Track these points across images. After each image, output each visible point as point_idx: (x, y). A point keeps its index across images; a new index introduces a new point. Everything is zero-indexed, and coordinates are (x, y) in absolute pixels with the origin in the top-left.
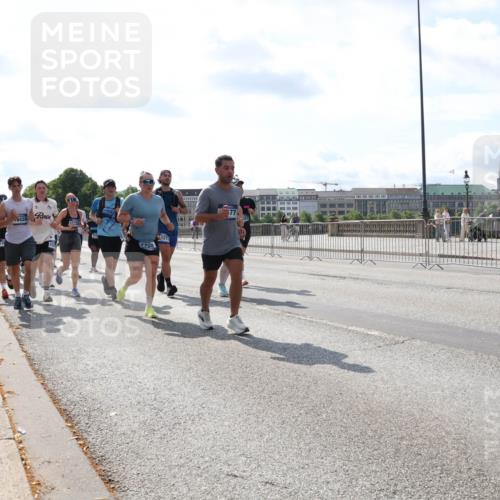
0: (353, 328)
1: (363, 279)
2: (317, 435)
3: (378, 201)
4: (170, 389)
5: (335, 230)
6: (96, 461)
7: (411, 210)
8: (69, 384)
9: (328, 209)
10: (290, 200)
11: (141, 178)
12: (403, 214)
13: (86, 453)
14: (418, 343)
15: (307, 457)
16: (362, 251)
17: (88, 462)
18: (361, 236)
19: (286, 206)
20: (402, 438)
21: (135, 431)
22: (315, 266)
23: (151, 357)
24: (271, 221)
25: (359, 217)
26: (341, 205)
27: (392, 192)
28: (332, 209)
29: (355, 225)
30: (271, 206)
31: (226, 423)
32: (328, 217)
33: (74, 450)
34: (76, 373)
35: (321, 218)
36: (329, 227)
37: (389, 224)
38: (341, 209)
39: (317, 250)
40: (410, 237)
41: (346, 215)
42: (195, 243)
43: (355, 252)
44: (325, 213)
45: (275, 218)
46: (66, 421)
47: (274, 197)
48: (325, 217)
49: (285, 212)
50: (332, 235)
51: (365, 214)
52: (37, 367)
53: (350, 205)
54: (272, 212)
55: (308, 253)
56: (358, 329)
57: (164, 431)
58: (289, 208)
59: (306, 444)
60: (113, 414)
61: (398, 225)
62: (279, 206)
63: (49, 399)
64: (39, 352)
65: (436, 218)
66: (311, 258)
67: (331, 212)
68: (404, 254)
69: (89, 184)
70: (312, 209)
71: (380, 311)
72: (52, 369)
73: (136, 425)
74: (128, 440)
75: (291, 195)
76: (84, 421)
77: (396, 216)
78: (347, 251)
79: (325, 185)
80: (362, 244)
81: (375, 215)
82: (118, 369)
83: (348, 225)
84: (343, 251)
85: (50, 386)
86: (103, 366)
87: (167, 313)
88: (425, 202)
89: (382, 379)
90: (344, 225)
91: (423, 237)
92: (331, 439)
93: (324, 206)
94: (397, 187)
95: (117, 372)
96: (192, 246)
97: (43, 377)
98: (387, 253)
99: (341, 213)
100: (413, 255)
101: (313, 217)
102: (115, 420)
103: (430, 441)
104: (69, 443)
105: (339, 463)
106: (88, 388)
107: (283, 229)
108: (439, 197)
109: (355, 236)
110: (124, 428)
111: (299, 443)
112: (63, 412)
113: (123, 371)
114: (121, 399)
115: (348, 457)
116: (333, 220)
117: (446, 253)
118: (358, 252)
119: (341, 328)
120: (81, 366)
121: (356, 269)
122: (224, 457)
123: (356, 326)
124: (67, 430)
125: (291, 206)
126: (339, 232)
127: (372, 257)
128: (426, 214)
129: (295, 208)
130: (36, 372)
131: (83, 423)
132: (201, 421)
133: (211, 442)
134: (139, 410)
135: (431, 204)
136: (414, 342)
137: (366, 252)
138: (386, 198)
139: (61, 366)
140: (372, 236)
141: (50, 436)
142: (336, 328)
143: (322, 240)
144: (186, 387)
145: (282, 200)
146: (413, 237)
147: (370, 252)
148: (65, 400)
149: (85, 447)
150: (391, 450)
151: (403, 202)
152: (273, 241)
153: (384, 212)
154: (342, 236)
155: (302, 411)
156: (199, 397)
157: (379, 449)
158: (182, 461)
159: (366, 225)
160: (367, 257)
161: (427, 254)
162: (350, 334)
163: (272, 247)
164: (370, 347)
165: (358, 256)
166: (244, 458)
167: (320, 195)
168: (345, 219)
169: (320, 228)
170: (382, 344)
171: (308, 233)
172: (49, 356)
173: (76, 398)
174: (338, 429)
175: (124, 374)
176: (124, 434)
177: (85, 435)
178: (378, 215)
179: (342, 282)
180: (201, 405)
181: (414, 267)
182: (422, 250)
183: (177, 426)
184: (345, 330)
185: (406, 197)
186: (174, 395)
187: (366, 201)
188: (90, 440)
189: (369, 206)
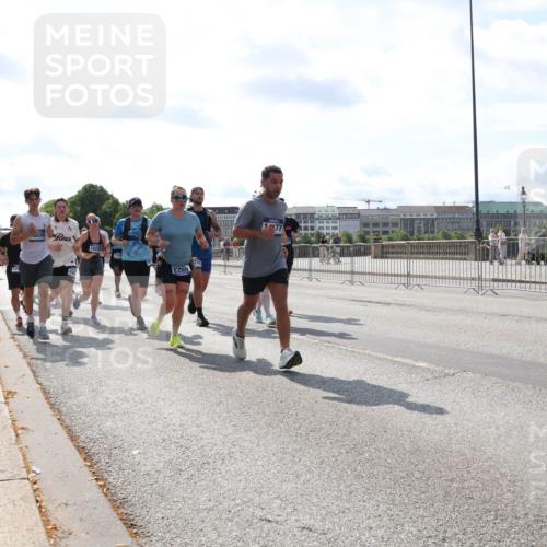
0: (399, 359)
1: (409, 306)
2: (359, 476)
3: (427, 220)
4: (198, 426)
5: (379, 251)
6: (117, 504)
7: (462, 230)
8: (87, 419)
9: (371, 229)
10: (329, 218)
11: (173, 193)
12: (453, 234)
13: (106, 495)
14: (470, 375)
15: (348, 501)
16: (408, 275)
17: (108, 504)
18: (407, 258)
19: (325, 225)
20: (452, 480)
21: (159, 472)
22: (357, 291)
23: (177, 390)
24: (309, 242)
25: (405, 238)
26: (386, 225)
27: (442, 210)
28: (375, 229)
29: (402, 246)
30: (309, 225)
31: (260, 463)
32: (371, 237)
33: (93, 492)
34: (96, 408)
35: (363, 239)
36: (373, 248)
37: (439, 246)
38: (386, 229)
39: (358, 273)
40: (461, 259)
41: (391, 235)
42: (226, 266)
43: (401, 275)
44: (367, 233)
45: (313, 239)
46: (85, 459)
47: (312, 215)
48: (367, 237)
49: (325, 232)
50: (376, 257)
51: (412, 234)
52: (53, 401)
53: (395, 225)
54: (309, 232)
55: (348, 277)
56: (405, 361)
57: (191, 471)
58: (327, 228)
59: (347, 487)
60: (135, 452)
61: (448, 246)
62: (317, 225)
63: (66, 436)
64: (55, 384)
65: (490, 238)
66: (352, 282)
68: (454, 278)
69: (111, 201)
70: (354, 228)
71: (428, 341)
72: (70, 403)
73: (161, 465)
74: (152, 481)
75: (330, 213)
76: (104, 460)
77: (446, 236)
78: (392, 275)
79: (368, 202)
80: (408, 267)
81: (422, 235)
82: (142, 403)
83: (393, 246)
84: (388, 274)
85: (67, 422)
86: (125, 400)
87: (199, 344)
88: (478, 221)
90: (389, 246)
91: (476, 260)
92: (373, 481)
93: (366, 225)
95: (140, 406)
96: (222, 269)
97: (59, 411)
98: (432, 277)
99: (385, 233)
100: (464, 279)
101: (355, 237)
102: (138, 459)
103: (483, 484)
104: (88, 484)
105: (382, 507)
106: (109, 424)
107: (322, 250)
108: (493, 216)
109: (401, 258)
110: (148, 468)
111: (339, 485)
112: (81, 450)
113: (147, 405)
114: (144, 436)
115: (393, 500)
116: (376, 240)
117: (500, 277)
118: (404, 275)
119: (386, 359)
121: (402, 294)
122: (257, 499)
123: (403, 357)
124: (86, 470)
125: (331, 225)
126: (384, 253)
127: (420, 281)
128: (479, 234)
129: (335, 228)
130: (52, 406)
131: (103, 462)
132: (232, 461)
133: (243, 483)
134: (164, 448)
135: (484, 223)
136: (465, 374)
137: (413, 276)
138: (435, 216)
139: (79, 399)
140: (420, 258)
141: (67, 476)
142: (380, 359)
143: (364, 263)
144: (215, 422)
145: (321, 219)
146: (465, 259)
147: (416, 276)
148: (83, 437)
149: (105, 488)
150: (441, 493)
151: (453, 221)
152: (310, 263)
153: (433, 232)
154: (387, 258)
155: (343, 451)
156: (230, 434)
157: (427, 492)
159: (412, 246)
160: (414, 281)
161: (480, 279)
162: (396, 365)
163: (310, 270)
164: (418, 379)
165: (404, 280)
166: (278, 502)
167: (362, 213)
168: (390, 239)
169: (362, 249)
170: (430, 377)
171: (349, 255)
172: (67, 389)
173: (95, 435)
174: (382, 469)
175: (148, 408)
176: (148, 474)
177: (106, 476)
178: (426, 236)
179: (386, 308)
180: (232, 443)
181: (465, 293)
182: (474, 274)
183: (206, 466)
184: (391, 361)
185: (457, 216)
186: (203, 431)
187: (413, 220)
188: (110, 480)
189: (416, 226)
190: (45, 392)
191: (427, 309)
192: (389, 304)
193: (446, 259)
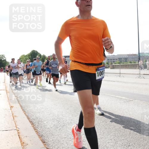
1: (120, 82)
3: (125, 58)
4: (62, 115)
6: (40, 136)
7: (135, 61)
8: (32, 114)
9: (109, 61)
12: (132, 62)
13: (37, 134)
14: (137, 100)
16: (120, 73)
17: (38, 136)
18: (120, 69)
21: (52, 128)
22: (106, 78)
23: (57, 105)
25: (119, 63)
26: (114, 60)
28: (111, 61)
29: (118, 65)
32: (110, 63)
33: (34, 133)
34: (35, 111)
35: (108, 64)
36: (110, 66)
37: (129, 65)
38: (114, 61)
39: (106, 73)
41: (115, 62)
43: (118, 73)
44: (109, 62)
46: (32, 124)
50: (111, 69)
51: (121, 62)
53: (116, 60)
57: (60, 127)
60: (45, 122)
61: (131, 65)
63: (27, 118)
64: (24, 104)
67: (111, 62)
68: (133, 74)
69: (39, 55)
71: (125, 91)
72: (28, 109)
73: (52, 126)
74: (50, 130)
77: (131, 63)
78: (115, 73)
80: (120, 71)
81: (124, 62)
82: (47, 109)
83: (116, 66)
84: (114, 73)
85: (27, 114)
86: (43, 108)
88: (139, 58)
89: (126, 112)
93: (109, 60)
94: (131, 54)
97: (25, 111)
98: (126, 74)
99: (114, 62)
100: (135, 74)
102: (46, 124)
104: (33, 131)
105: (112, 137)
106: (38, 115)
108: (143, 57)
109: (118, 69)
112: (31, 122)
114: (48, 118)
115: (115, 135)
116: (111, 64)
118: (119, 73)
119: (114, 96)
120: (36, 108)
121: (118, 79)
123: (118, 96)
124: (32, 127)
126: (113, 67)
127: (123, 75)
130: (23, 110)
131: (36, 125)
132: (71, 124)
134: (53, 121)
136: (135, 100)
137: (121, 74)
138: (127, 57)
139: (30, 108)
140: (123, 69)
141: (27, 129)
142: (112, 96)
143: (108, 70)
146: (136, 69)
147: (122, 74)
148: (31, 118)
149: (37, 132)
150: (128, 133)
151: (133, 58)
153: (127, 61)
154: (114, 69)
155: (101, 121)
156: (71, 117)
157: (124, 133)
158: (65, 136)
159: (121, 65)
160: (121, 75)
161: (140, 74)
162: (116, 98)
164: (122, 102)
165: (119, 75)
168: (115, 64)
169: (107, 66)
170: (126, 101)
172: (27, 106)
173: (34, 118)
174: (112, 127)
175: (49, 110)
176: (48, 128)
177: (37, 129)
178: (125, 62)
179: (114, 83)
180: (71, 120)
181: (136, 78)
182: (138, 73)
183: (64, 126)
184: (115, 97)
185: (133, 57)
186: (63, 117)
187: (121, 58)
188: (38, 130)
189: (122, 60)
190: (21, 106)
191: (125, 83)
192: (115, 81)
193: (130, 69)
